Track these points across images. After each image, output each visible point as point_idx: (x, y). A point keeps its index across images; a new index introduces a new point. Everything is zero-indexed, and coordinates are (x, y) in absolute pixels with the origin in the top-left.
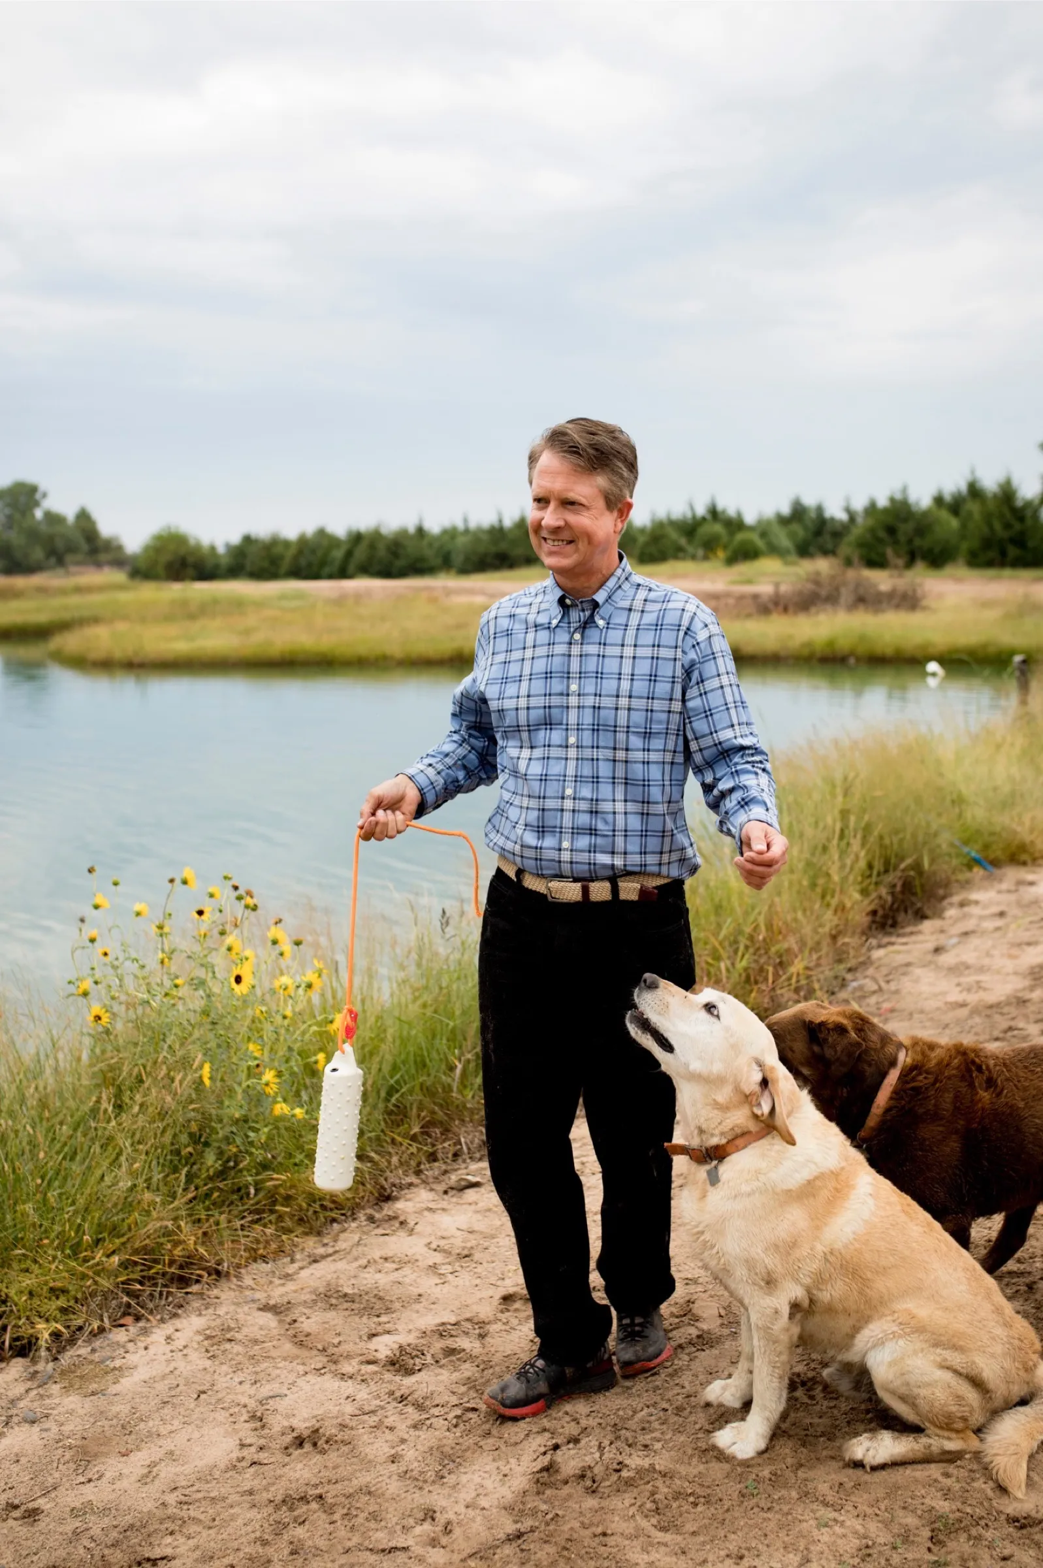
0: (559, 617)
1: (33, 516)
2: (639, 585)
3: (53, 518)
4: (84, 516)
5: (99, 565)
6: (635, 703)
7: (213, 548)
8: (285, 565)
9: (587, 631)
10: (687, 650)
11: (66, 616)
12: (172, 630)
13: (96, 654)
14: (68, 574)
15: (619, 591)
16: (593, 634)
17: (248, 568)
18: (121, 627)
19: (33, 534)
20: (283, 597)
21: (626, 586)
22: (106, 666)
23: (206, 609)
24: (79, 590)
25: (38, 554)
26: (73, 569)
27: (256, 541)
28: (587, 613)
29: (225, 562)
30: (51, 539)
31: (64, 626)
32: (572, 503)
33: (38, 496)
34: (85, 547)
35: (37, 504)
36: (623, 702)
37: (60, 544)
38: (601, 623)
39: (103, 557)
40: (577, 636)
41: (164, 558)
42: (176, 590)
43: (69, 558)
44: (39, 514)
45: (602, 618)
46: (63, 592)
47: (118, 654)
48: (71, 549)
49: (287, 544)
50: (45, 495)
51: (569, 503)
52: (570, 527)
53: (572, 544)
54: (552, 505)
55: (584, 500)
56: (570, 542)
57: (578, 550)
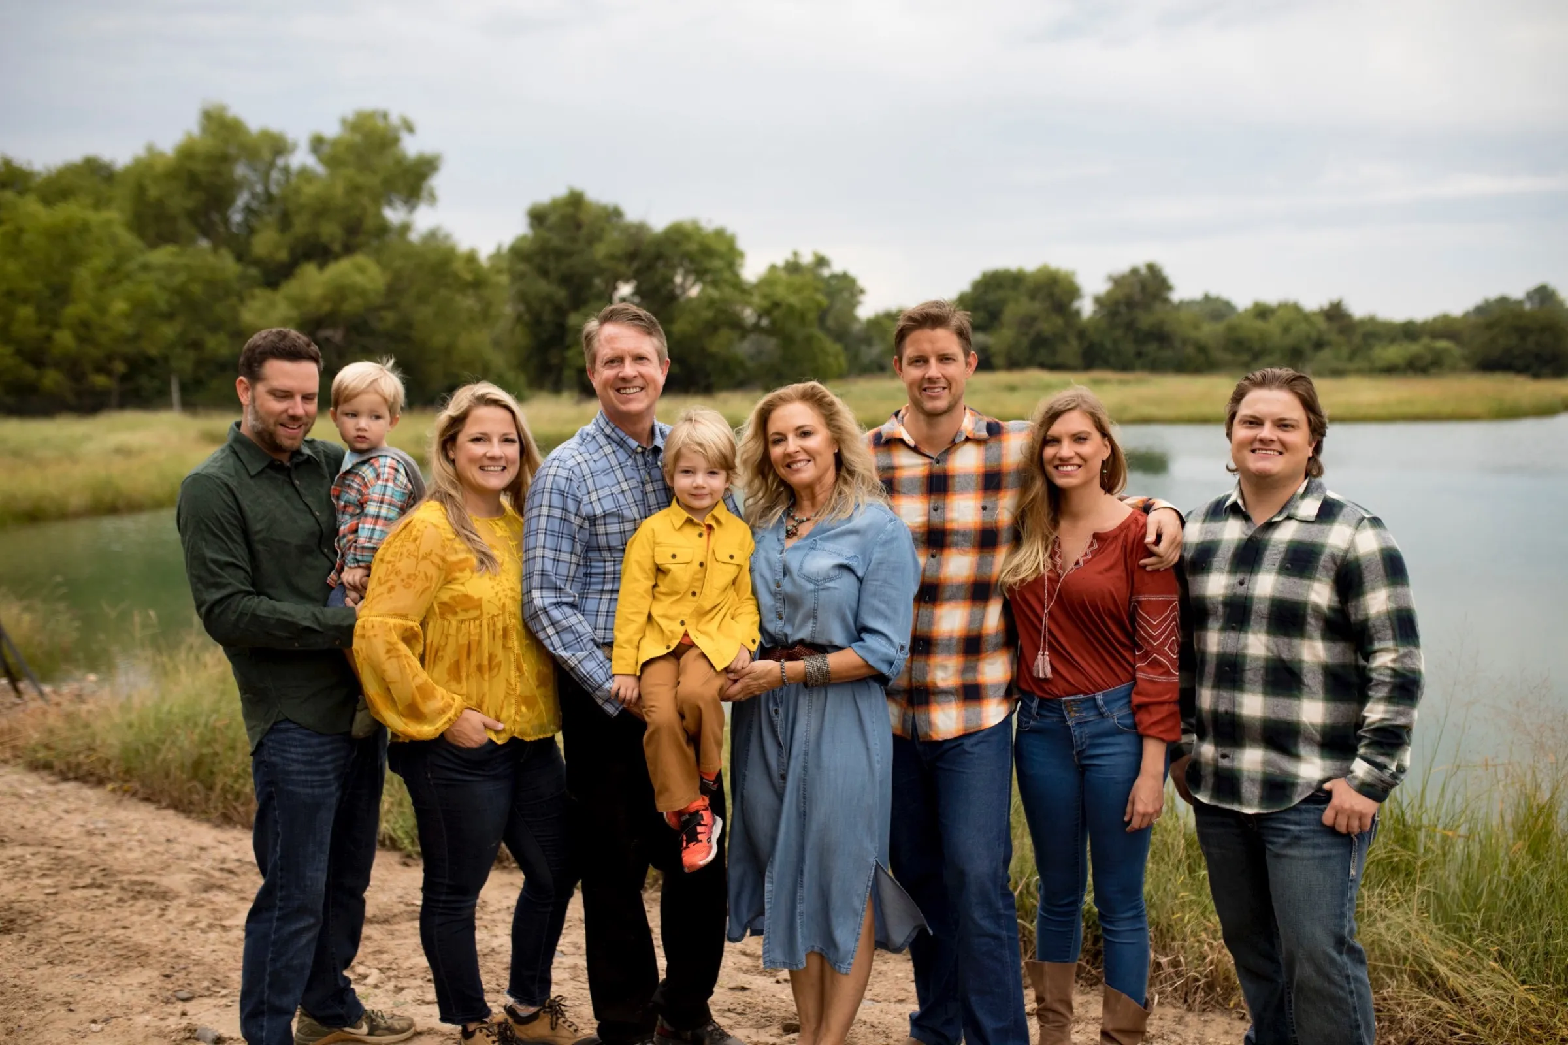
32: (643, 358)
51: (639, 358)
52: (642, 376)
53: (643, 392)
54: (628, 361)
55: (649, 356)
56: (642, 389)
57: (647, 394)
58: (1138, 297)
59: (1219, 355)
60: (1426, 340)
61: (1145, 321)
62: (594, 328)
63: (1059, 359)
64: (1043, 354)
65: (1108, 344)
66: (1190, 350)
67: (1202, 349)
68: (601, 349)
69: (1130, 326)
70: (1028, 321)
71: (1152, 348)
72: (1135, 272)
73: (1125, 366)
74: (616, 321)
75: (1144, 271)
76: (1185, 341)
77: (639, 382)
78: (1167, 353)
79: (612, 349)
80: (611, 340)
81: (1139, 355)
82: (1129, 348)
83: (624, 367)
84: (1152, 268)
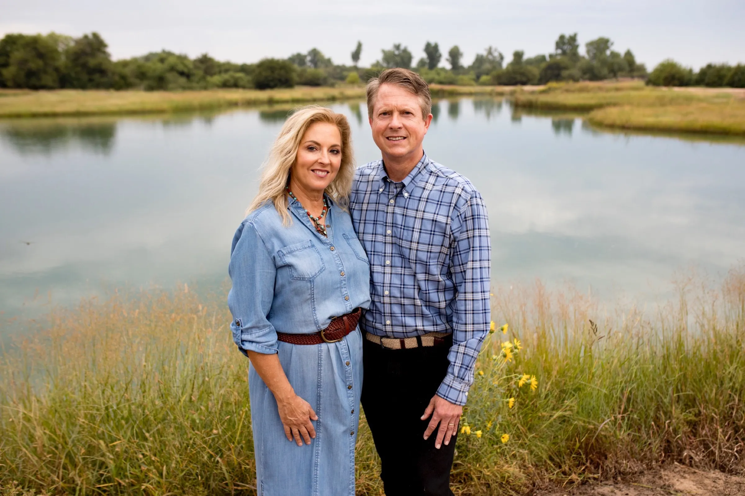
0: (384, 187)
1: (605, 53)
2: (432, 172)
3: (615, 55)
4: (629, 54)
5: (632, 77)
6: (421, 247)
7: (691, 71)
8: (726, 81)
9: (398, 198)
10: (454, 218)
11: (603, 101)
12: (648, 111)
13: (608, 121)
14: (617, 81)
15: (420, 175)
16: (401, 201)
17: (707, 80)
18: (627, 108)
19: (604, 62)
20: (717, 97)
21: (424, 172)
22: (612, 127)
23: (673, 101)
24: (617, 89)
25: (605, 71)
26: (620, 79)
27: (715, 67)
28: (398, 190)
29: (694, 78)
30: (612, 64)
31: (600, 106)
32: (408, 113)
33: (609, 44)
34: (627, 68)
35: (608, 48)
36: (414, 246)
37: (616, 67)
38: (406, 195)
39: (635, 74)
40: (392, 201)
41: (663, 75)
42: (665, 91)
43: (619, 74)
44: (608, 53)
45: (407, 192)
46: (608, 90)
47: (618, 122)
48: (621, 69)
49: (729, 69)
50: (612, 44)
51: (405, 113)
52: (406, 128)
53: (406, 140)
54: (396, 115)
55: (413, 111)
56: (405, 138)
57: (409, 143)
58: (88, 50)
59: (132, 80)
60: (231, 73)
61: (92, 62)
62: (374, 86)
63: (43, 82)
64: (34, 81)
65: (73, 75)
66: (117, 78)
67: (123, 77)
68: (377, 103)
69: (84, 66)
70: (23, 62)
71: (97, 77)
72: (86, 37)
73: (83, 87)
74: (391, 81)
75: (90, 36)
76: (114, 73)
77: (403, 133)
78: (104, 80)
79: (386, 105)
80: (385, 96)
81: (91, 80)
82: (85, 77)
83: (392, 119)
84: (95, 36)
